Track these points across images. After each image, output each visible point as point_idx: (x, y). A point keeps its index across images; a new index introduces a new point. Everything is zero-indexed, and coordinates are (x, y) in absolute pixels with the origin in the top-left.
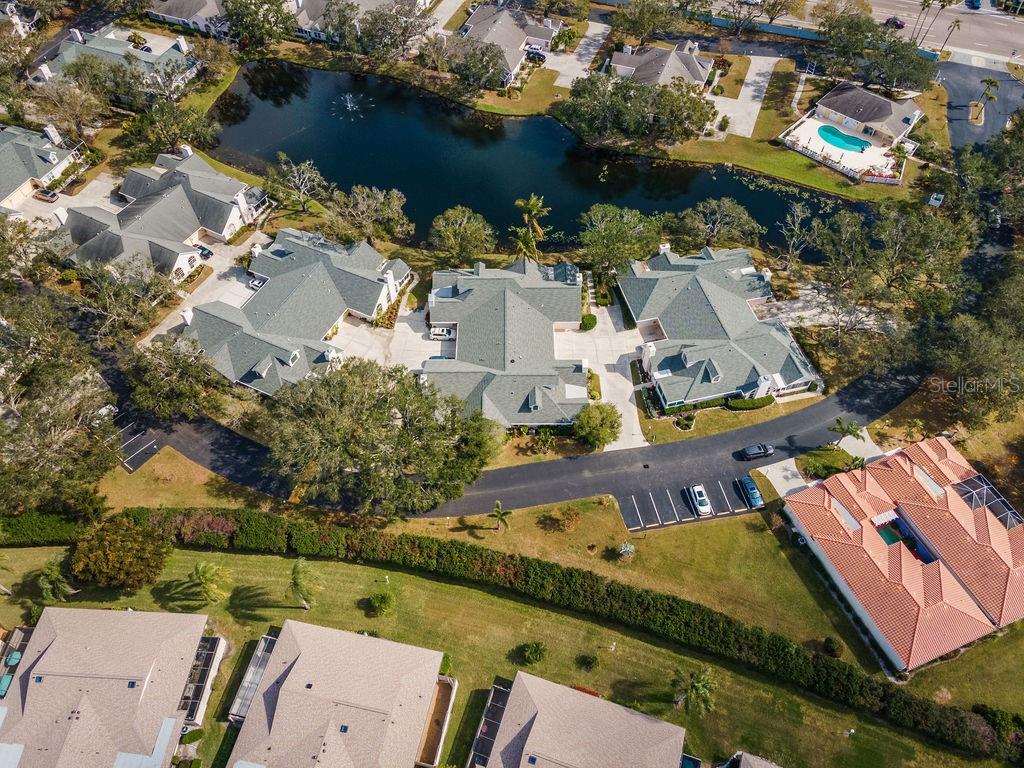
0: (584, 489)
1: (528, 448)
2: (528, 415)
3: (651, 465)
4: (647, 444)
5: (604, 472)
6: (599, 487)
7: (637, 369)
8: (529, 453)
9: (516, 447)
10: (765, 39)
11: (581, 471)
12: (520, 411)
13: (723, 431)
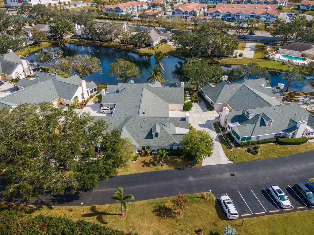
0: (190, 188)
1: (151, 163)
2: (151, 140)
3: (235, 174)
4: (230, 162)
5: (203, 178)
6: (200, 187)
7: (217, 126)
8: (151, 165)
9: (142, 162)
10: (250, 40)
11: (187, 177)
12: (146, 138)
13: (279, 155)
